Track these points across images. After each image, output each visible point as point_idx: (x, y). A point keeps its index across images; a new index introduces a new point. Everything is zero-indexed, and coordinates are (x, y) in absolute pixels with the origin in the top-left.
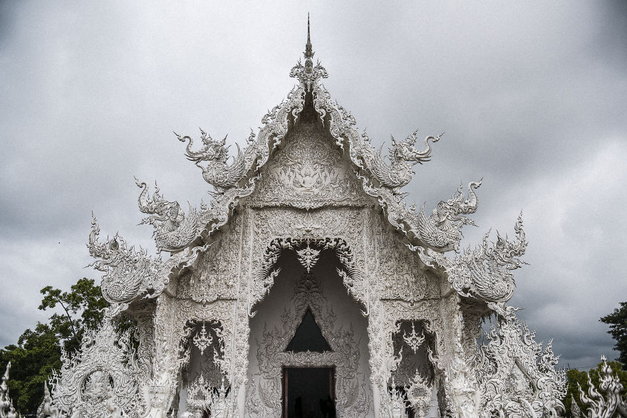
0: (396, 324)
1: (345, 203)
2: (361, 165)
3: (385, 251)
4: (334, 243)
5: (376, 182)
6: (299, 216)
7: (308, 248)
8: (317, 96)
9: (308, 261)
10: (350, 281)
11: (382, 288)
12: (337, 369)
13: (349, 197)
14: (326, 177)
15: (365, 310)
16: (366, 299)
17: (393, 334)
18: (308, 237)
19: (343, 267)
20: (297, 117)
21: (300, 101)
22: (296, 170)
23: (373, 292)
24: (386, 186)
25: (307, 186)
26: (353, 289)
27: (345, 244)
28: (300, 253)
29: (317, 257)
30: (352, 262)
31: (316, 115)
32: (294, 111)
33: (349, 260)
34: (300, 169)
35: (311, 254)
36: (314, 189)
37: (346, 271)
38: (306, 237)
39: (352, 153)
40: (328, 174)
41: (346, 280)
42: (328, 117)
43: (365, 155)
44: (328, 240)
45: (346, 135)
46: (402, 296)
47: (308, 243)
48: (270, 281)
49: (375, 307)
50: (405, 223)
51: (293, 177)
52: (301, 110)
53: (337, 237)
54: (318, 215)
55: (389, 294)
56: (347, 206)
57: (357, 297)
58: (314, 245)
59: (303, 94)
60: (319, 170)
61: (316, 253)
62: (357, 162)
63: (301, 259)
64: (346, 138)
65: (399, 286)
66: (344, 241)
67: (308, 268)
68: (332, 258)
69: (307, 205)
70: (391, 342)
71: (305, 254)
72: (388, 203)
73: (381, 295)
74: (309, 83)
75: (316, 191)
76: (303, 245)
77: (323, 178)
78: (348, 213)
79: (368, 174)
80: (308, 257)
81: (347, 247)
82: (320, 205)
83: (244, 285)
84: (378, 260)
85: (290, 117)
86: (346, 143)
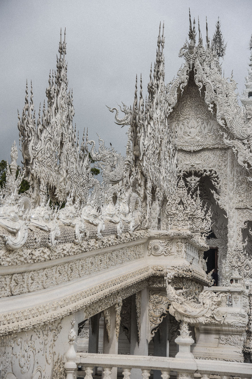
0: (245, 223)
1: (216, 146)
2: (223, 124)
3: (240, 178)
4: (209, 173)
5: (232, 137)
6: (187, 156)
7: (193, 176)
8: (197, 72)
9: (193, 185)
10: (217, 197)
11: (237, 201)
12: (219, 250)
13: (219, 142)
14: (205, 128)
15: (226, 215)
16: (226, 208)
17: (242, 229)
18: (193, 169)
19: (214, 187)
20: (183, 90)
21: (185, 77)
22: (186, 124)
23: (231, 204)
24: (239, 139)
25: (192, 135)
26: (219, 202)
27: (216, 173)
28: (188, 179)
29: (198, 182)
30: (219, 185)
31: (197, 87)
32: (181, 86)
33: (218, 184)
34: (188, 123)
35: (195, 180)
36: (197, 137)
37: (216, 190)
38: (191, 169)
39: (218, 117)
40: (206, 126)
41: (215, 196)
42: (204, 88)
43: (226, 117)
44: (205, 171)
45: (215, 102)
46: (249, 207)
47: (193, 172)
49: (231, 213)
50: (248, 163)
51: (183, 129)
52: (186, 84)
53: (211, 169)
54: (199, 155)
55: (241, 205)
56: (218, 148)
57: (222, 207)
58: (196, 174)
59: (188, 71)
60: (200, 123)
61: (198, 179)
62: (221, 122)
63: (188, 183)
64: (215, 105)
65: (247, 200)
66: (215, 171)
67: (193, 189)
69: (192, 149)
70: (241, 233)
71: (191, 180)
72: (238, 151)
73: (235, 206)
74: (191, 62)
75: (198, 138)
76: (190, 174)
77: (203, 128)
78: (218, 153)
79: (227, 131)
80: (193, 182)
81: (217, 175)
82: (200, 148)
84: (236, 184)
85: (179, 90)
86: (215, 108)
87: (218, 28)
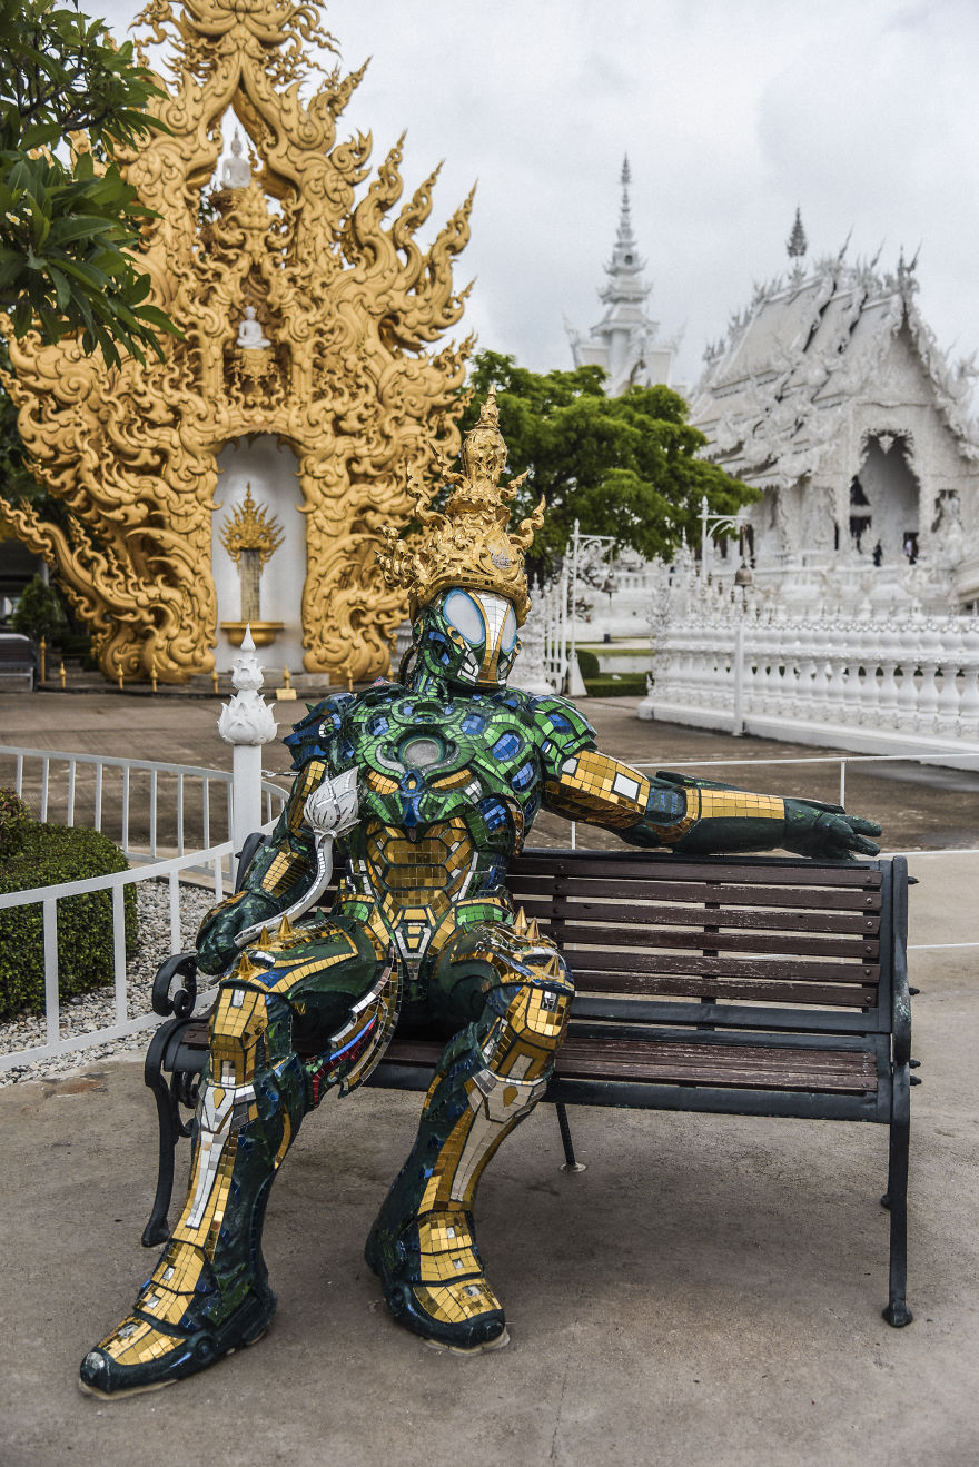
0: (938, 492)
2: (937, 379)
4: (904, 433)
5: (946, 394)
6: (883, 411)
7: (886, 436)
8: (911, 314)
9: (886, 446)
10: (912, 461)
11: (932, 468)
13: (920, 398)
15: (919, 482)
16: (920, 474)
17: (935, 498)
18: (888, 428)
19: (907, 450)
20: (896, 334)
21: (899, 319)
23: (926, 470)
24: (952, 398)
25: (890, 386)
26: (913, 467)
27: (911, 434)
28: (881, 439)
29: (891, 443)
30: (914, 448)
31: (911, 332)
32: (895, 328)
33: (912, 446)
35: (888, 441)
37: (911, 454)
38: (886, 427)
39: (931, 369)
41: (910, 460)
42: (917, 336)
43: (941, 371)
44: (900, 430)
45: (929, 352)
46: (944, 473)
47: (887, 432)
48: (863, 460)
49: (926, 481)
50: (960, 427)
52: (899, 327)
53: (906, 429)
54: (896, 411)
55: (936, 471)
57: (915, 473)
58: (891, 434)
59: (902, 312)
61: (892, 439)
62: (935, 377)
63: (881, 444)
64: (929, 356)
65: (943, 466)
66: (910, 432)
67: (886, 451)
68: (901, 444)
69: (890, 403)
70: (933, 504)
71: (884, 441)
72: (951, 411)
73: (931, 472)
74: (906, 299)
75: (896, 391)
76: (883, 434)
78: (915, 409)
79: (940, 386)
80: (886, 443)
81: (911, 436)
82: (898, 403)
83: (848, 463)
84: (931, 447)
86: (928, 359)
87: (798, 216)
